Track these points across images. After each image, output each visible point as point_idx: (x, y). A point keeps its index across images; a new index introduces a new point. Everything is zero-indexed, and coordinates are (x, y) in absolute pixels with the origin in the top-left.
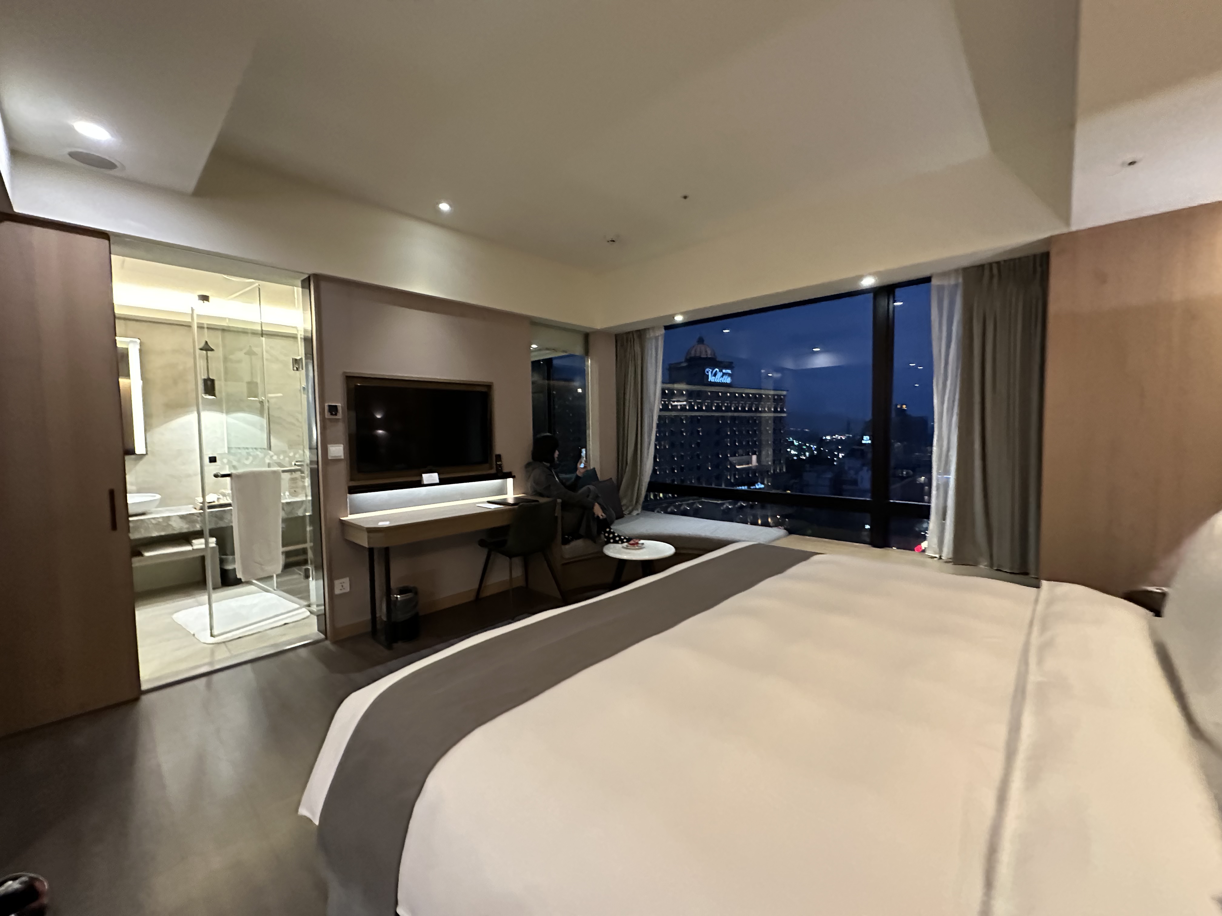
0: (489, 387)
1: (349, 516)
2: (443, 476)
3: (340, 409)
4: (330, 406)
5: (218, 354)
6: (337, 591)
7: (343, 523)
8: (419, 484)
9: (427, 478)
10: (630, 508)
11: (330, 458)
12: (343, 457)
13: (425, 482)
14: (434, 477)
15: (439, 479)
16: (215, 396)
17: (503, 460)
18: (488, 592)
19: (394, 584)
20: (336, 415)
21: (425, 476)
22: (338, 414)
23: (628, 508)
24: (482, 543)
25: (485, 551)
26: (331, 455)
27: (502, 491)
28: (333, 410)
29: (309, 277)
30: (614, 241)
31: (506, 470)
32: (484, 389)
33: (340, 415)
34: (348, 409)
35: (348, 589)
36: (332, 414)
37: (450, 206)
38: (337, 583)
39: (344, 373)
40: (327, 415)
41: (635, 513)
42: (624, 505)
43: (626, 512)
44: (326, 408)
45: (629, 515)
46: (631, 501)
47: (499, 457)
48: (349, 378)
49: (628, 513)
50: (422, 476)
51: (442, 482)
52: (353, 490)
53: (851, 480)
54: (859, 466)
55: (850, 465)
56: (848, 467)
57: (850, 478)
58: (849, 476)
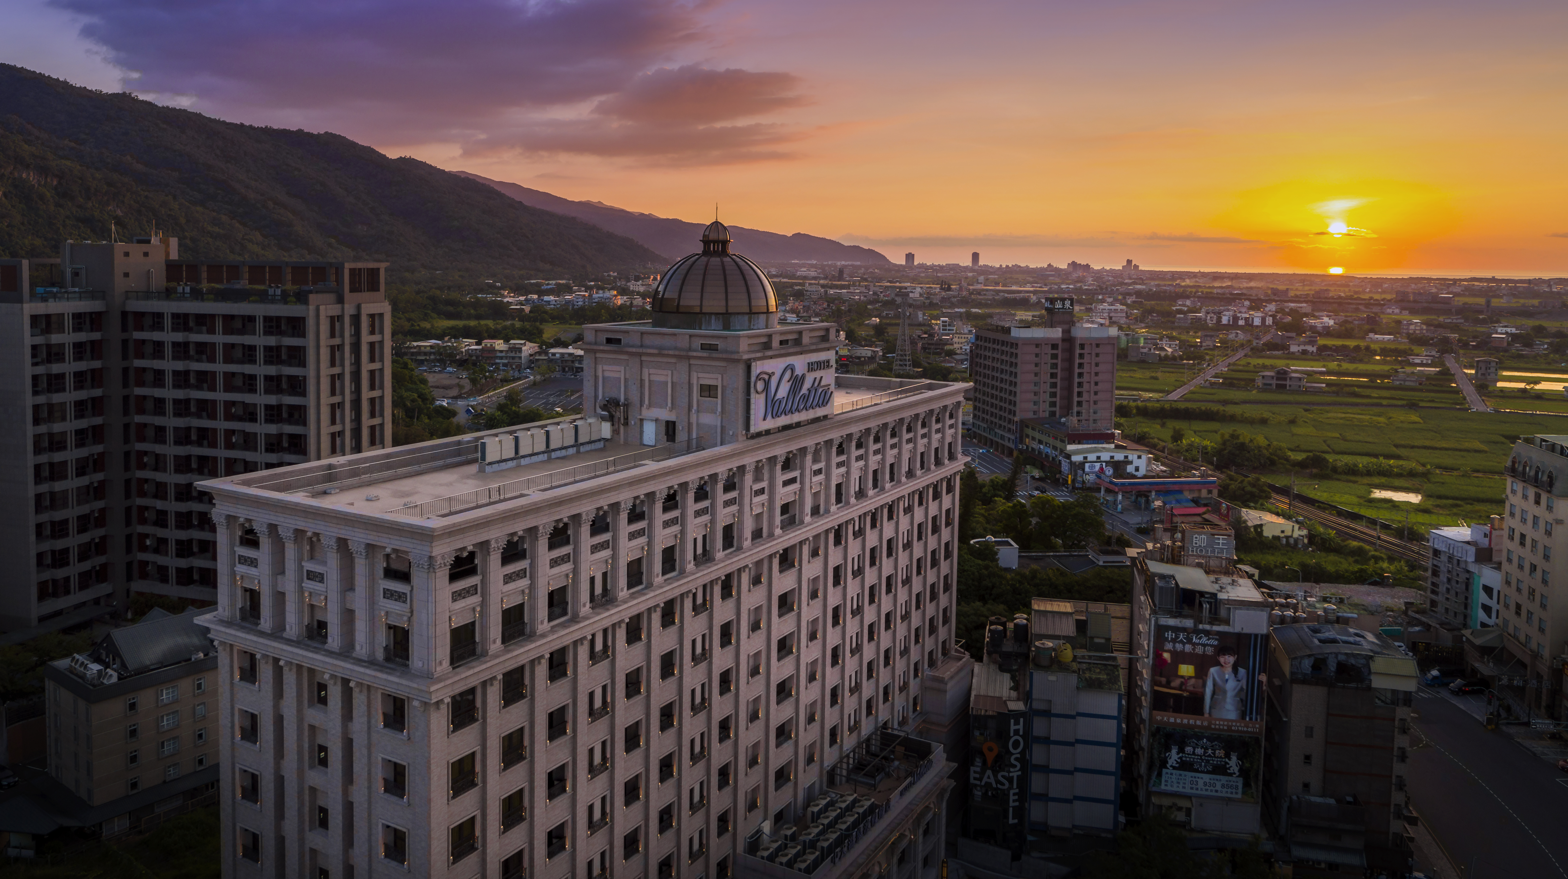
53: (1180, 696)
54: (1210, 651)
55: (1179, 647)
56: (1174, 653)
57: (1180, 689)
58: (1176, 683)
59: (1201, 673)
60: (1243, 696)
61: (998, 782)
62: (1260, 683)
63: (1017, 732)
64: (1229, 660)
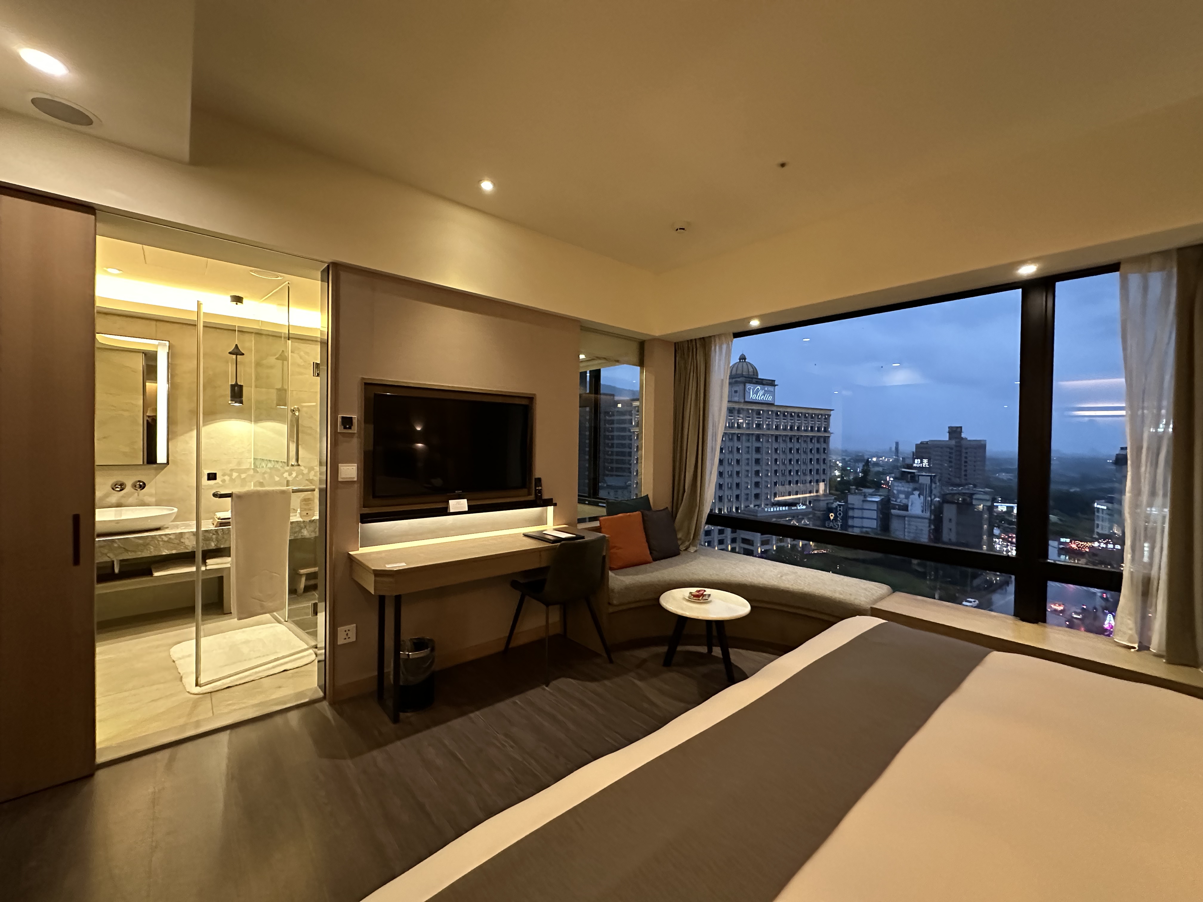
0: (531, 399)
1: (360, 549)
2: (473, 503)
3: (355, 422)
4: (343, 417)
5: (249, 358)
6: (341, 641)
7: (351, 558)
8: (444, 512)
9: (455, 505)
10: (687, 543)
11: (340, 480)
12: (356, 479)
13: (452, 511)
14: (462, 504)
15: (469, 506)
16: (242, 404)
17: (543, 486)
18: (520, 640)
19: (407, 636)
20: (350, 428)
21: (452, 502)
22: (352, 427)
23: (683, 543)
24: (515, 584)
25: (517, 595)
26: (343, 476)
27: (541, 520)
28: (347, 422)
29: (328, 266)
30: (684, 229)
31: (546, 496)
32: (524, 402)
33: (355, 429)
34: (366, 422)
35: (353, 639)
36: (345, 428)
37: (494, 185)
38: (341, 630)
39: (363, 379)
40: (340, 429)
41: (692, 549)
42: (680, 539)
43: (682, 548)
44: (339, 420)
45: (686, 552)
46: (688, 533)
47: (539, 481)
48: (368, 385)
49: (684, 549)
50: (448, 502)
51: (472, 509)
52: (366, 519)
53: (900, 505)
54: (910, 490)
55: (899, 488)
56: (898, 490)
57: (900, 502)
58: (899, 500)
59: (907, 497)
60: (922, 505)
61: (834, 526)
62: (928, 500)
63: (840, 510)
64: (917, 493)
